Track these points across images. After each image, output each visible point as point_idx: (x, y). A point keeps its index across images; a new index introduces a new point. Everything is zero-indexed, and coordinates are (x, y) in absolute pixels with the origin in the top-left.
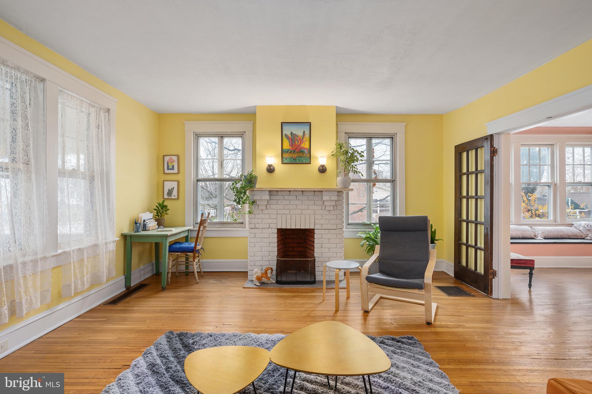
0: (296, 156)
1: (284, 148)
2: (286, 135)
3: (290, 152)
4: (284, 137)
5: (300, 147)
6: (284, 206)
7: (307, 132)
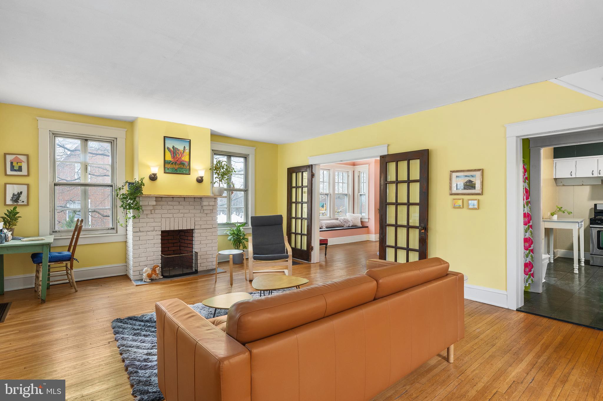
0: (177, 167)
1: (166, 159)
2: (168, 148)
3: (172, 164)
4: (166, 150)
5: (181, 160)
6: (168, 211)
7: (187, 148)
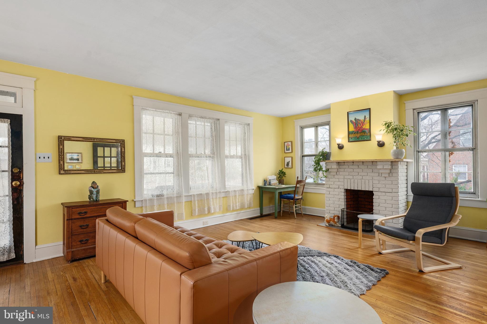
0: (359, 136)
1: (350, 130)
2: (351, 121)
3: (355, 133)
4: (350, 123)
5: (362, 129)
6: (349, 173)
7: (368, 117)
